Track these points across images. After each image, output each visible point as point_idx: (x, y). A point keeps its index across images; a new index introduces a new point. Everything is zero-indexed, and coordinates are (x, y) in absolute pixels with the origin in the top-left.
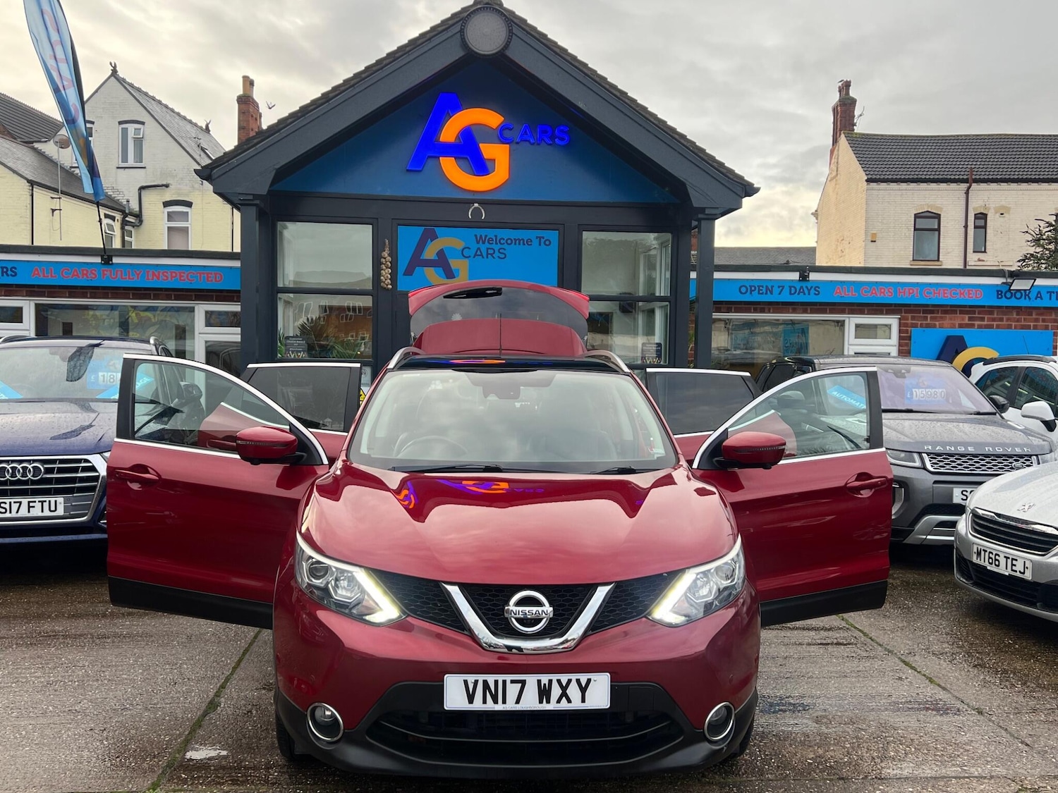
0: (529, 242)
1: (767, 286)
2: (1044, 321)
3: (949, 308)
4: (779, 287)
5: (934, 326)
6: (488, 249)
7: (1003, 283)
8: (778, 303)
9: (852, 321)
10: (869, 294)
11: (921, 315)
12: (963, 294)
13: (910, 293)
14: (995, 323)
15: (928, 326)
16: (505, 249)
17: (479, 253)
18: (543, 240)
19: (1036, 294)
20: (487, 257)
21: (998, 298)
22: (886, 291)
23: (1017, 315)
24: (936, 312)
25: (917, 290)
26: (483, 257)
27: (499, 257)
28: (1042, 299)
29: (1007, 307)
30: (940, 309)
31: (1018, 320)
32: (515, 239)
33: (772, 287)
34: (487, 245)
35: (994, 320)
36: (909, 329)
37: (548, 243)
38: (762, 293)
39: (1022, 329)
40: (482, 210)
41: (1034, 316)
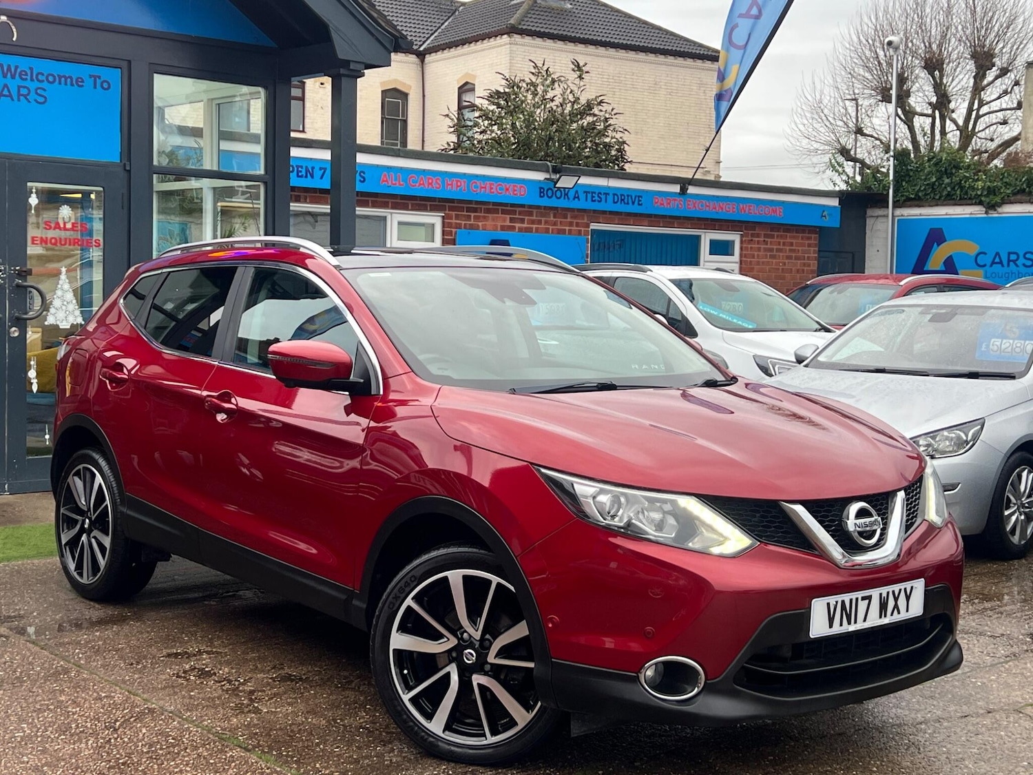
0: (79, 82)
1: (306, 167)
2: (577, 225)
3: (491, 207)
4: (321, 169)
5: (477, 228)
6: (19, 87)
7: (546, 179)
8: (314, 190)
9: (395, 218)
10: (417, 185)
11: (465, 213)
12: (507, 189)
13: (458, 186)
14: (534, 226)
15: (472, 227)
16: (44, 90)
17: (6, 92)
18: (98, 82)
19: (574, 194)
20: (19, 100)
21: (541, 197)
22: (434, 182)
23: (554, 217)
24: (479, 210)
25: (465, 182)
26: (13, 100)
27: (36, 101)
28: (579, 200)
29: (545, 208)
30: (483, 207)
31: (555, 224)
32: (58, 75)
33: (313, 168)
34: (18, 81)
35: (533, 222)
36: (454, 230)
37: (106, 86)
38: (301, 176)
39: (558, 233)
40: (13, 27)
41: (569, 220)
